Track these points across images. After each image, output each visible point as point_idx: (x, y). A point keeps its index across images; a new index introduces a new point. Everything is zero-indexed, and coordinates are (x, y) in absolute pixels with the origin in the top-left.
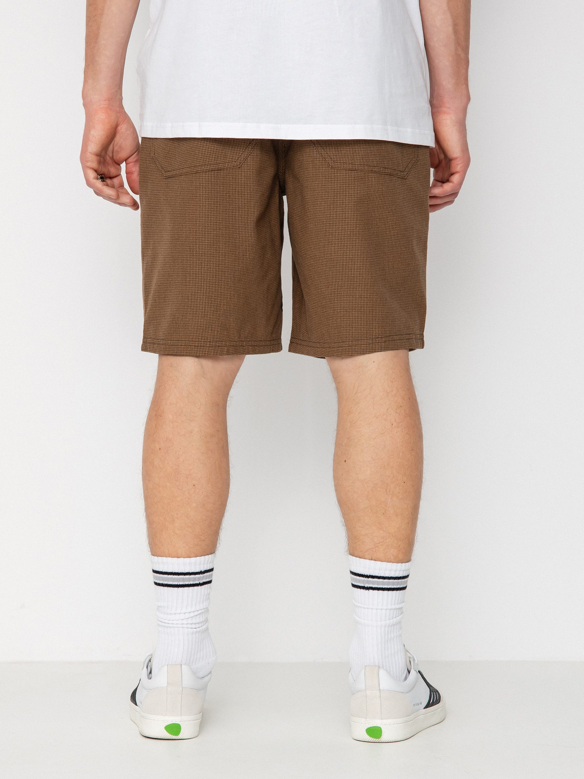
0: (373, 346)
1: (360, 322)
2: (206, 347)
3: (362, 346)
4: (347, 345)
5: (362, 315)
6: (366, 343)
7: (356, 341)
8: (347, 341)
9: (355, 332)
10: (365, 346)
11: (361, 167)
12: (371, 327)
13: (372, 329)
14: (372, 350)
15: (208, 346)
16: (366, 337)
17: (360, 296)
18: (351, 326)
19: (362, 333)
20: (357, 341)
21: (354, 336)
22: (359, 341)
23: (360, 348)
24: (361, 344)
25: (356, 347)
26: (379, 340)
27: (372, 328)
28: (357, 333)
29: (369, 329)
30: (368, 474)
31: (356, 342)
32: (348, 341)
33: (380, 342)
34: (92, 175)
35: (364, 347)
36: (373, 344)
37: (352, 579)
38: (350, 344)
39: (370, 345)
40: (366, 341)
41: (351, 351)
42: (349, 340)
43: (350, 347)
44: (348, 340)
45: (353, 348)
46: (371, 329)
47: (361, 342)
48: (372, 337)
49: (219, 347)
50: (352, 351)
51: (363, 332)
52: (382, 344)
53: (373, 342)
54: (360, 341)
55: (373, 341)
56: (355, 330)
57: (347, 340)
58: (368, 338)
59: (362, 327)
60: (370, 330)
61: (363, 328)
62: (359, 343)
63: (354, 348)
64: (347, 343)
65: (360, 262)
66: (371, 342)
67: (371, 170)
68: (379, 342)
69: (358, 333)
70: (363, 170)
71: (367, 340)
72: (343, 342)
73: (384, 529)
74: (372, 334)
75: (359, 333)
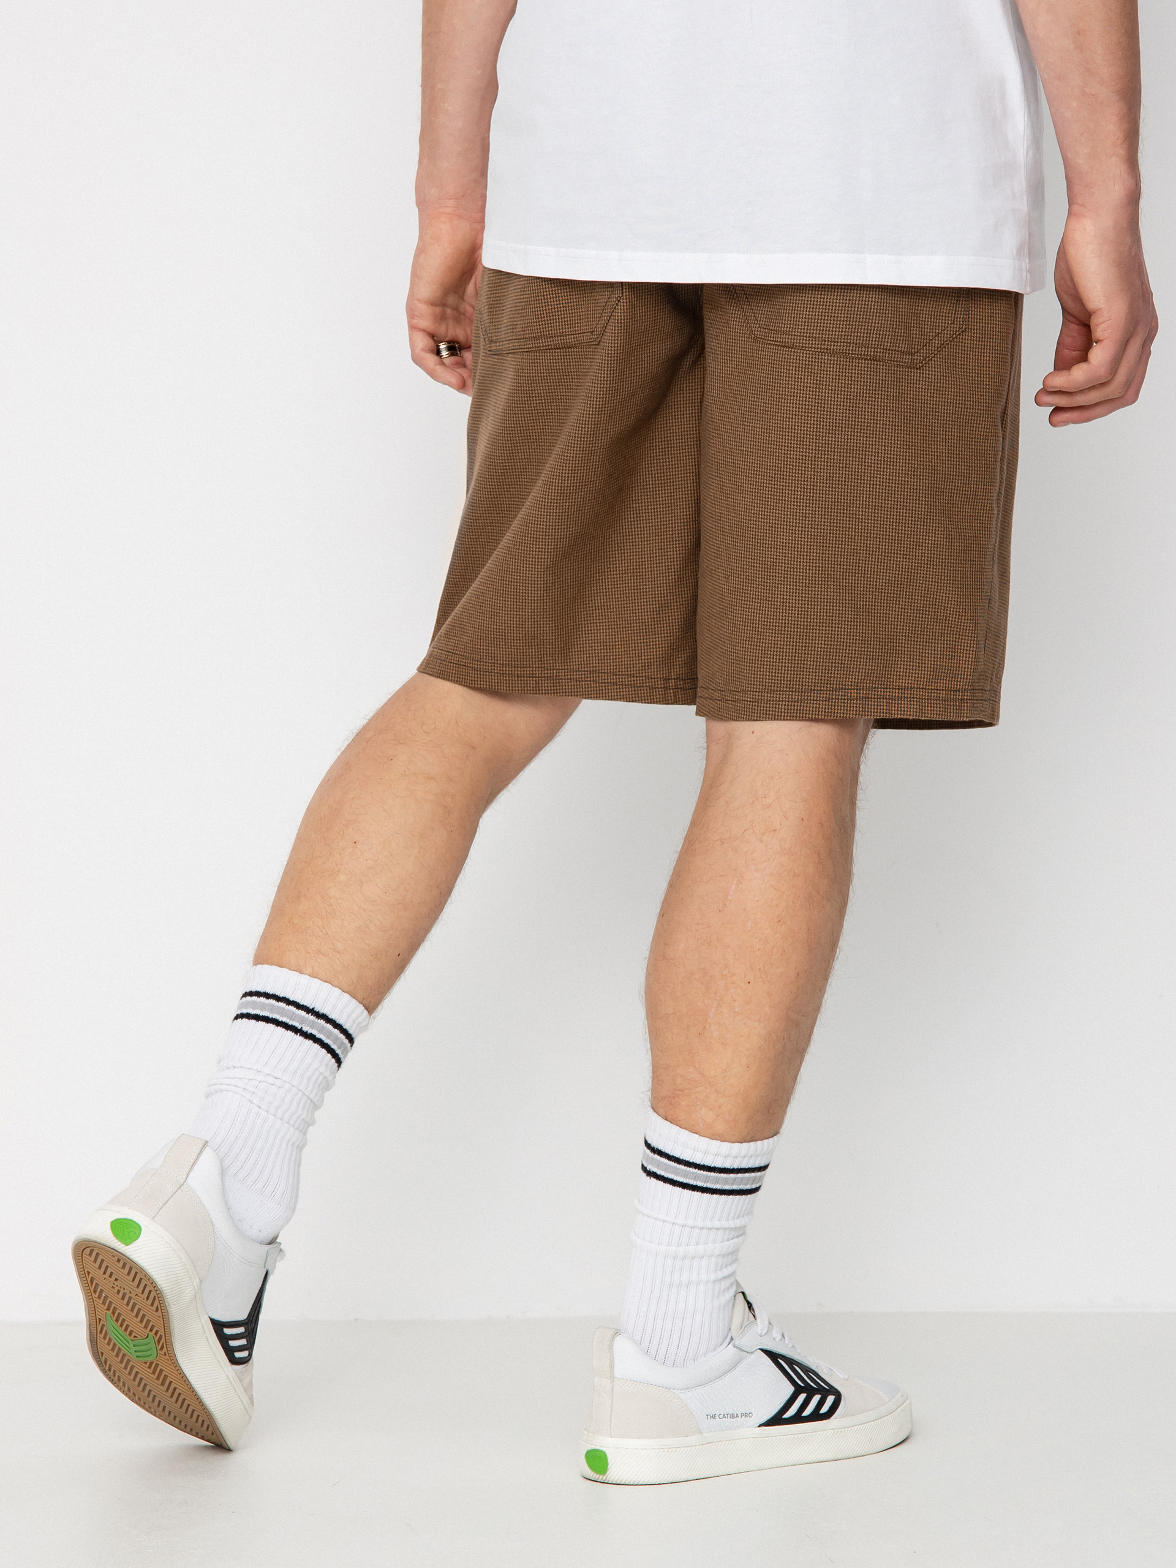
0: (800, 706)
1: (780, 655)
2: (493, 674)
3: (779, 705)
4: (750, 698)
5: (784, 641)
6: (789, 698)
7: (767, 693)
8: (750, 691)
9: (768, 674)
10: (785, 705)
11: (804, 342)
12: (801, 667)
13: (803, 671)
14: (798, 715)
15: (497, 673)
16: (788, 686)
17: (783, 602)
18: (761, 661)
19: (781, 677)
20: (771, 694)
21: (766, 682)
22: (774, 694)
23: (776, 708)
24: (778, 699)
25: (767, 704)
26: (816, 695)
27: (802, 669)
28: (772, 676)
29: (797, 671)
30: (680, 948)
31: (769, 695)
32: (753, 692)
33: (817, 700)
34: (423, 341)
35: (783, 707)
36: (801, 702)
37: (645, 1155)
38: (757, 697)
39: (796, 704)
40: (789, 695)
41: (756, 711)
42: (755, 690)
43: (756, 704)
44: (754, 688)
45: (761, 707)
46: (800, 671)
47: (778, 696)
48: (800, 687)
49: (518, 678)
50: (759, 712)
51: (783, 675)
52: (820, 704)
53: (801, 699)
54: (777, 694)
55: (801, 696)
56: (768, 670)
57: (752, 690)
58: (793, 688)
59: (782, 666)
60: (799, 673)
61: (783, 668)
62: (773, 697)
63: (764, 707)
64: (750, 694)
65: (788, 534)
66: (798, 699)
67: (827, 349)
68: (814, 700)
69: (773, 678)
70: (809, 348)
71: (791, 693)
72: (745, 692)
73: (697, 1065)
74: (803, 682)
75: (775, 676)
